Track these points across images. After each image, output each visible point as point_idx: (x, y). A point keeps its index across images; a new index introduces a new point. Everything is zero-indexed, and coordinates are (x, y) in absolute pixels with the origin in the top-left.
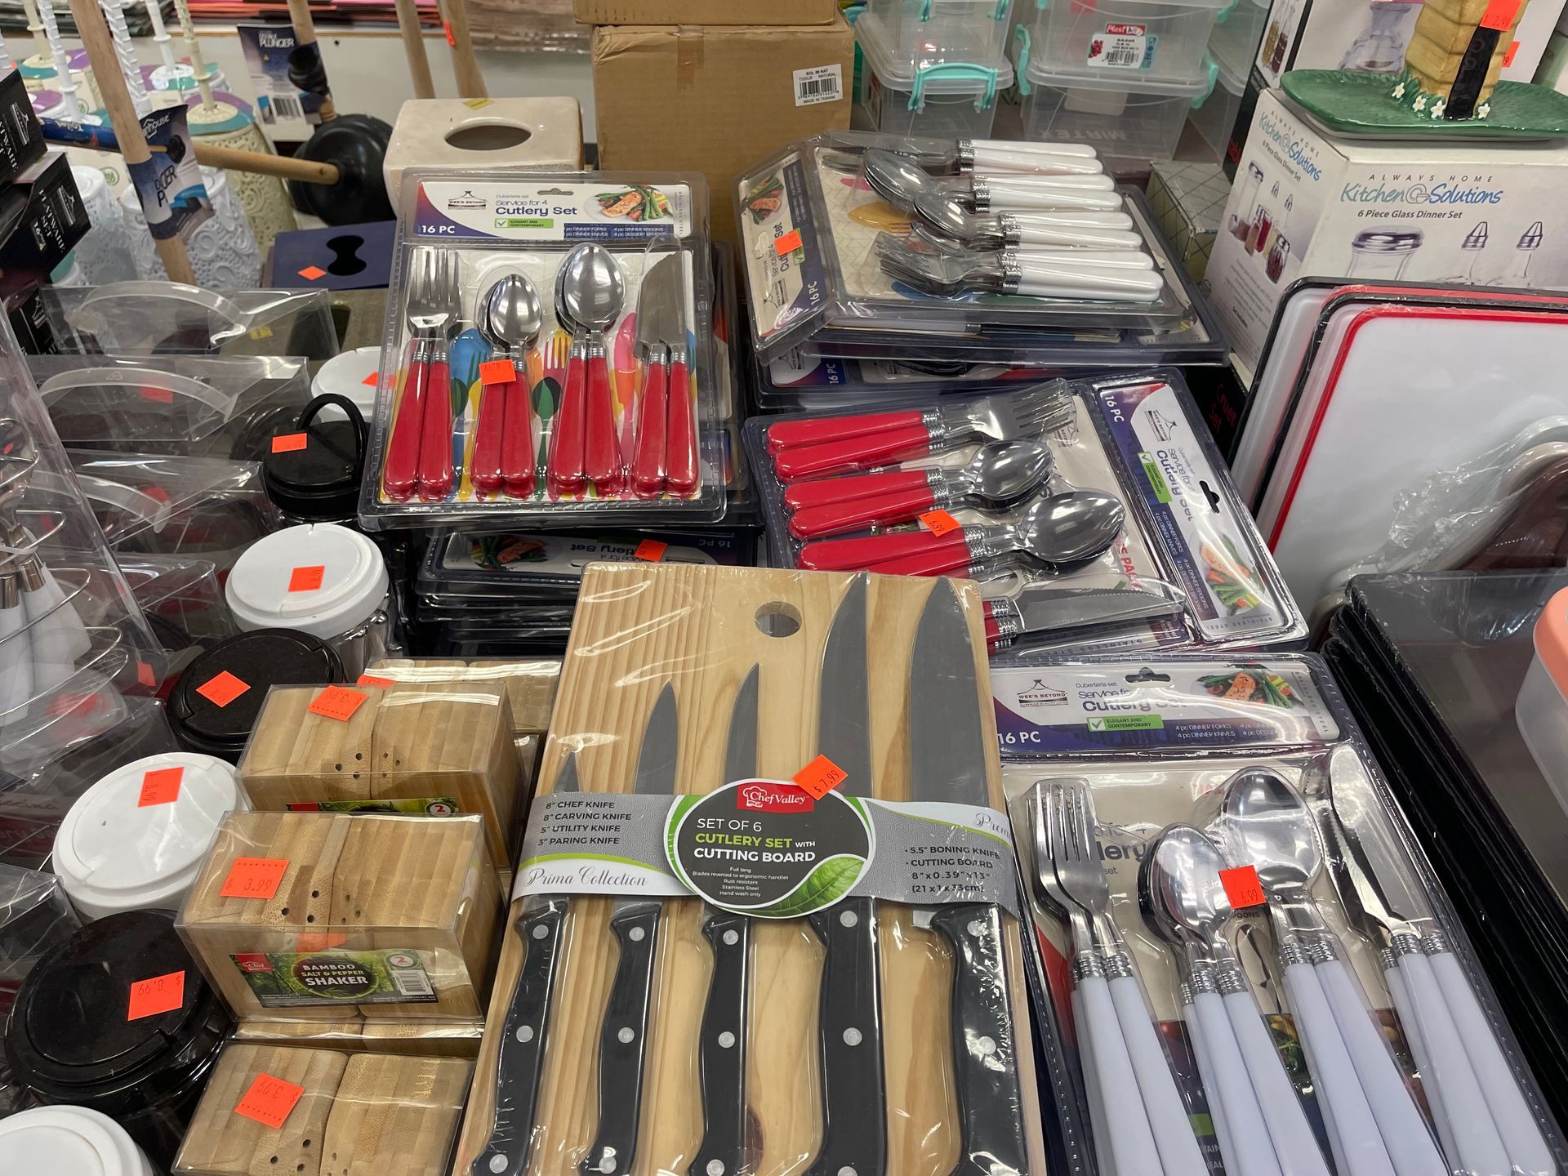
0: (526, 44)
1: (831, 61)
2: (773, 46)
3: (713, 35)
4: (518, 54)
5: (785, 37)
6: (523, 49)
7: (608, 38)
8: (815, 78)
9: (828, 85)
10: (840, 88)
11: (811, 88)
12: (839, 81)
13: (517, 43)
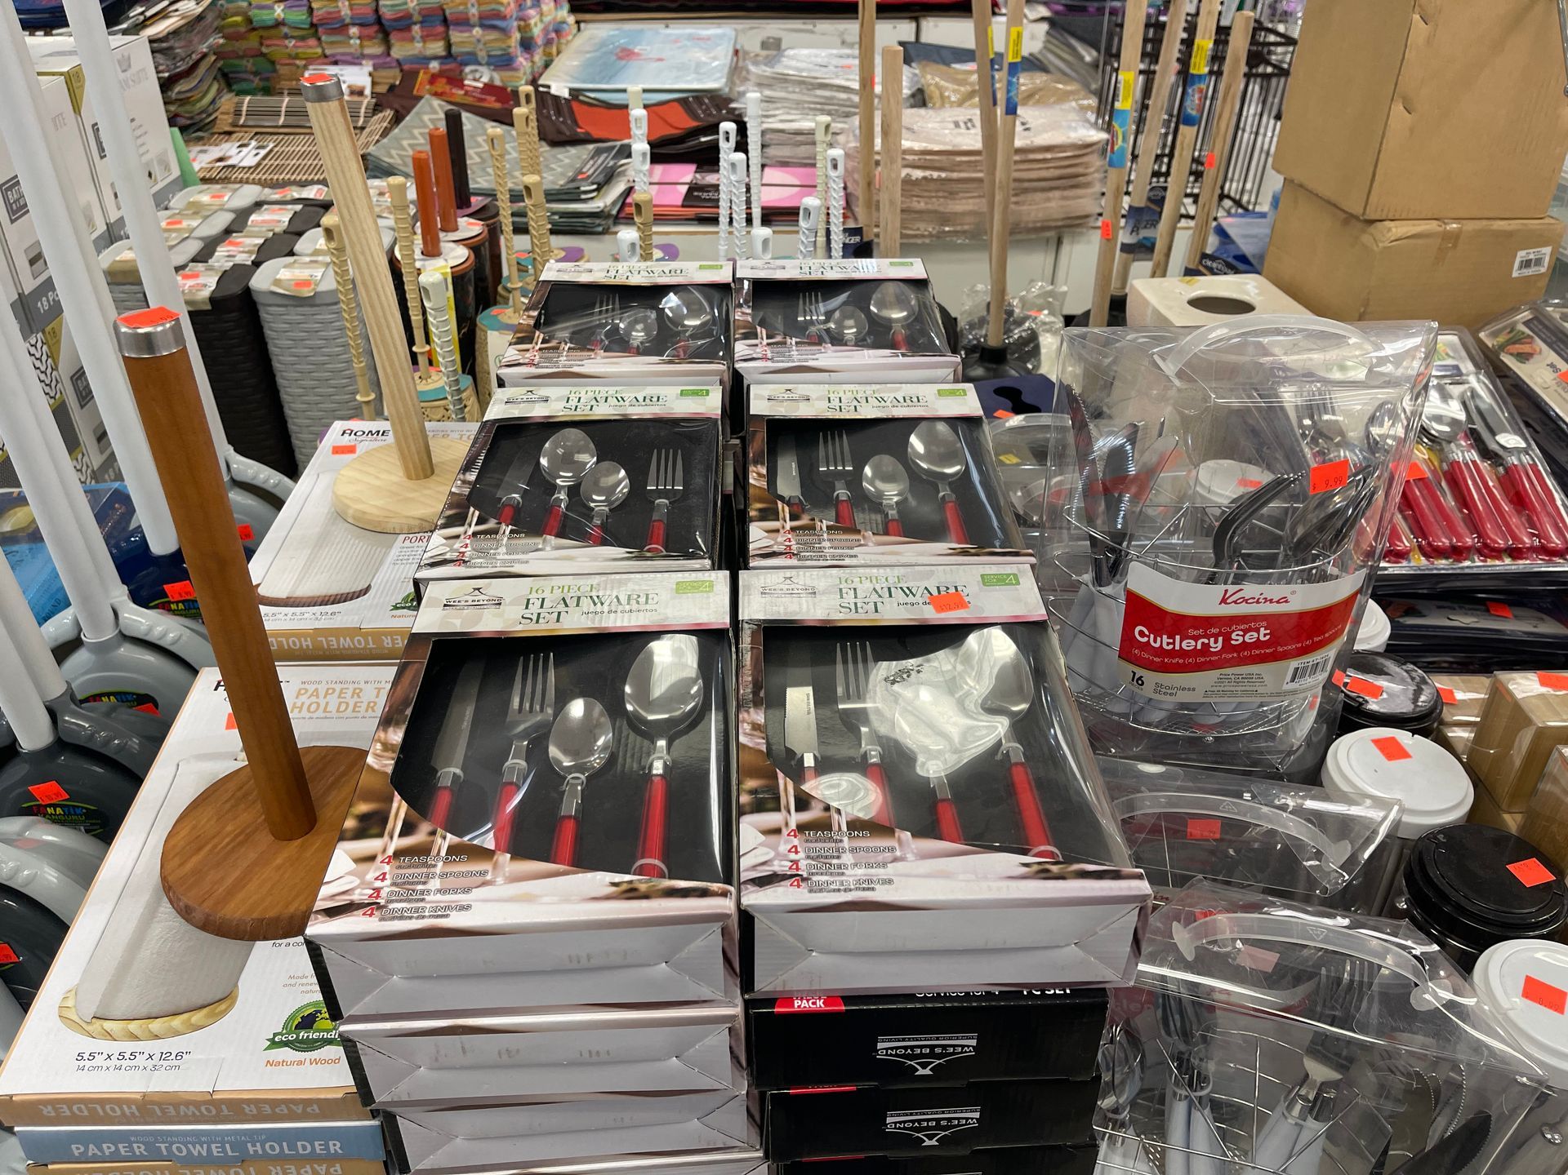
0: (923, 236)
1: (1545, 245)
2: (1509, 234)
3: (1470, 226)
4: (916, 244)
5: (1520, 227)
6: (919, 241)
7: (1394, 230)
8: (1532, 256)
9: (1538, 262)
10: (1546, 264)
11: (1527, 264)
12: (1547, 259)
13: (915, 236)
